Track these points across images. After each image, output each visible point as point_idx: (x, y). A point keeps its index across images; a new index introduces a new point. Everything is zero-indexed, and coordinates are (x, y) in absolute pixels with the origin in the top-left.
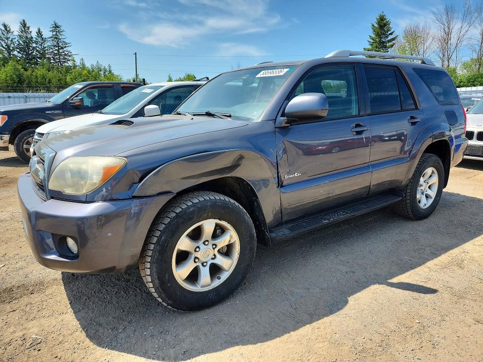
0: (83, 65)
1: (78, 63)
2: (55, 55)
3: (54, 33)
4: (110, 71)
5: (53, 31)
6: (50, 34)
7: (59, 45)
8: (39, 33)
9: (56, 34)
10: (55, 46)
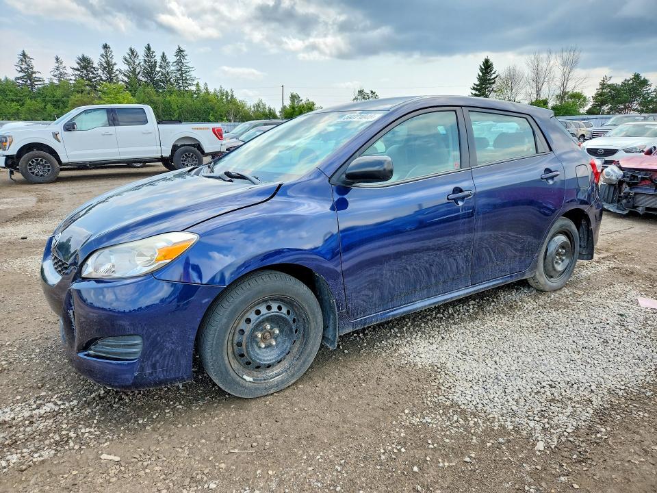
0: (207, 89)
1: (202, 87)
2: (178, 79)
3: (178, 57)
4: (232, 96)
5: (176, 56)
6: (175, 59)
7: (182, 69)
8: (164, 57)
9: (180, 59)
10: (179, 70)
